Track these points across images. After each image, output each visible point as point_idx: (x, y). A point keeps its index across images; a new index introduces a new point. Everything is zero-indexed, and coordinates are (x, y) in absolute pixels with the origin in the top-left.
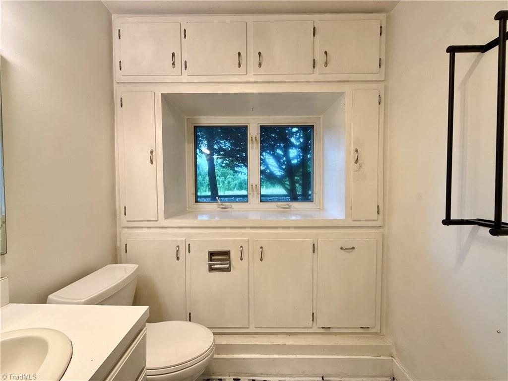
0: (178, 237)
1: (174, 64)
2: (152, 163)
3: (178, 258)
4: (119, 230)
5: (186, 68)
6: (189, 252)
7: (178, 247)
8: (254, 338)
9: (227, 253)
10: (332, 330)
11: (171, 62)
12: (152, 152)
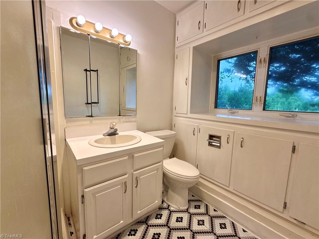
0: (195, 123)
1: (199, 28)
2: (186, 85)
3: (194, 135)
4: (173, 117)
5: (205, 27)
6: (199, 132)
7: (194, 128)
8: (231, 195)
9: (219, 137)
10: (306, 227)
11: (198, 27)
12: (187, 79)
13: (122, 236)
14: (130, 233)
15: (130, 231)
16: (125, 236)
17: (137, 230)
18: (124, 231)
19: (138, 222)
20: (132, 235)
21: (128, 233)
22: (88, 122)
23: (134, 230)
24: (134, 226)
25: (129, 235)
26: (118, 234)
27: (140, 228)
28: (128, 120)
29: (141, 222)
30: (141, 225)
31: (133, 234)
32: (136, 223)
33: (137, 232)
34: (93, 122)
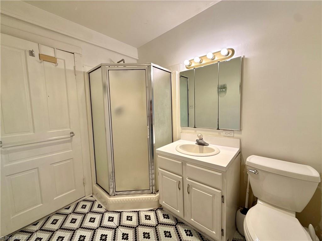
13: (183, 225)
14: (188, 231)
15: (189, 230)
16: (183, 228)
17: (192, 236)
18: (187, 226)
19: (200, 234)
20: (186, 233)
21: (187, 229)
22: (193, 131)
23: (191, 233)
24: (195, 232)
25: (185, 230)
26: (183, 222)
27: (195, 237)
28: (228, 135)
29: (201, 237)
30: (198, 238)
31: (188, 233)
32: (198, 233)
33: (191, 236)
34: (197, 131)
